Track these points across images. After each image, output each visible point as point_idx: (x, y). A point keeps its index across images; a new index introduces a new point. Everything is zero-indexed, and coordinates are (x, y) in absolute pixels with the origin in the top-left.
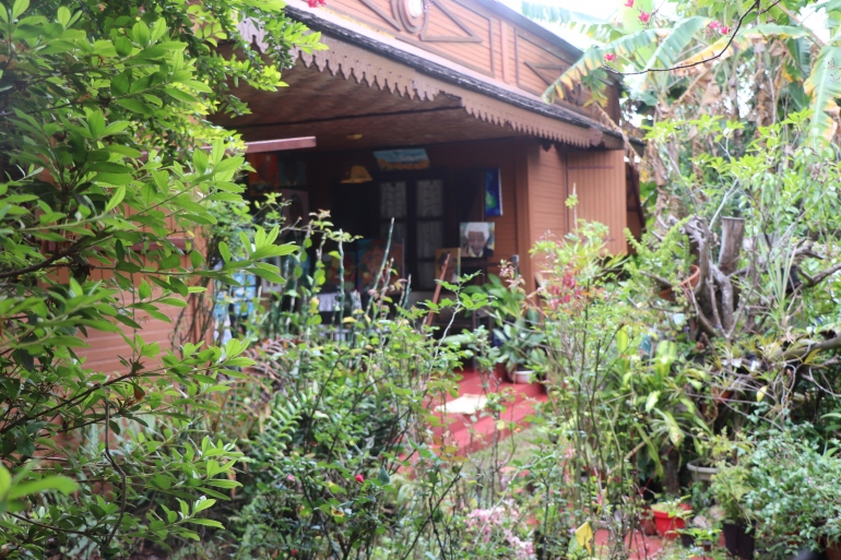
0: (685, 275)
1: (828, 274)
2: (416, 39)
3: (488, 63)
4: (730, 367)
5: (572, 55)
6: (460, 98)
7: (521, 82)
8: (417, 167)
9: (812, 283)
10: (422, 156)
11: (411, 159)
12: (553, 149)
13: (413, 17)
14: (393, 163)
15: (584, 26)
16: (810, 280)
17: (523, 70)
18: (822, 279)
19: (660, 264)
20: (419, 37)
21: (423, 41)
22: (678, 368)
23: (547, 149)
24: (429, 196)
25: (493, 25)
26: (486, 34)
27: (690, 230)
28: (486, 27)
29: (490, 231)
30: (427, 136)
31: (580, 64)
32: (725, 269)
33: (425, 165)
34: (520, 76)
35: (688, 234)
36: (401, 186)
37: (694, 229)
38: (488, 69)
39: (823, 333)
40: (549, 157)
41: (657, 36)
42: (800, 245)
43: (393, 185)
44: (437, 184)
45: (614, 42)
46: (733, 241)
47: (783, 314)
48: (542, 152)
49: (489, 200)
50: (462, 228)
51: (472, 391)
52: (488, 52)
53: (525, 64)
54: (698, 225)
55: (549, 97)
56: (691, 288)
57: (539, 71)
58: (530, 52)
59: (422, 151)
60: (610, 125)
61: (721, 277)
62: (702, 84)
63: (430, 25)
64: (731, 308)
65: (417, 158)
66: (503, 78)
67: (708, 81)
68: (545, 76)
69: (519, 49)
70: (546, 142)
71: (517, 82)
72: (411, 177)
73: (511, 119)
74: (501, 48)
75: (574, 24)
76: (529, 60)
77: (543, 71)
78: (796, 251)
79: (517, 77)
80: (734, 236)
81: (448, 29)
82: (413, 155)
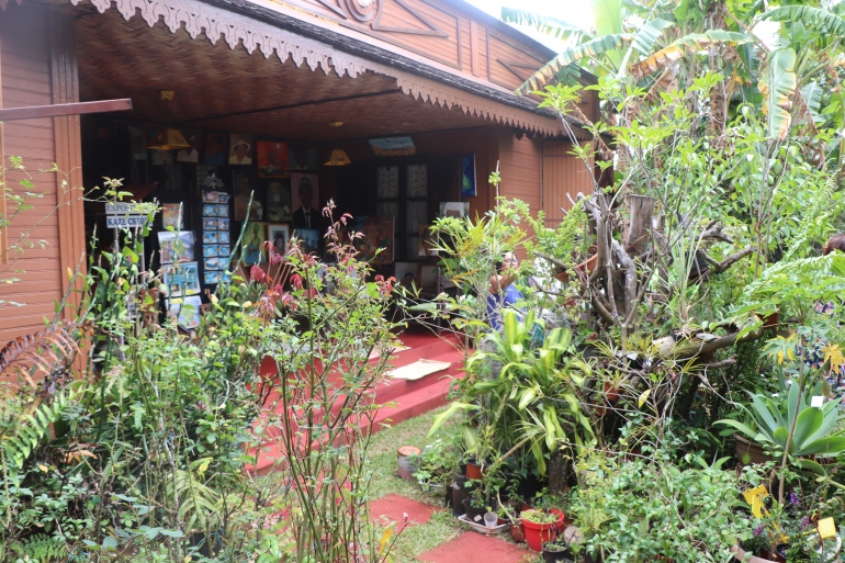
0: (582, 258)
1: (735, 260)
2: (368, 28)
3: (456, 57)
4: (624, 359)
5: (546, 55)
6: (395, 79)
7: (492, 76)
8: (405, 153)
9: (719, 270)
10: (409, 143)
11: (400, 146)
12: (525, 137)
13: (362, 7)
14: (386, 150)
15: (559, 30)
16: (717, 266)
17: (495, 67)
18: (729, 266)
19: (555, 244)
20: (371, 26)
21: (375, 30)
22: (565, 359)
23: (519, 137)
24: (417, 177)
25: (460, 22)
26: (454, 31)
27: (590, 208)
28: (454, 25)
29: (465, 210)
30: (406, 124)
31: (553, 63)
32: (632, 251)
33: (412, 152)
34: (491, 71)
35: (588, 211)
36: (395, 170)
37: (593, 206)
38: (455, 63)
39: (726, 326)
40: (524, 145)
41: (622, 40)
42: (710, 226)
43: (388, 169)
44: (424, 168)
45: (584, 44)
46: (641, 220)
47: (684, 303)
48: (516, 140)
49: (466, 182)
50: (441, 207)
51: (428, 356)
52: (455, 46)
53: (498, 61)
54: (597, 201)
55: (521, 91)
56: (587, 271)
57: (513, 68)
58: (505, 52)
59: (409, 138)
60: (583, 119)
61: (625, 258)
62: (664, 84)
63: (383, 16)
64: (634, 293)
65: (405, 145)
66: (472, 71)
67: (669, 82)
68: (518, 73)
69: (491, 47)
70: (519, 132)
71: (488, 77)
72: (402, 162)
73: (460, 103)
74: (471, 45)
75: (550, 29)
76: (502, 58)
77: (518, 69)
78: (704, 233)
79: (488, 72)
80: (643, 216)
81: (406, 22)
82: (402, 143)
